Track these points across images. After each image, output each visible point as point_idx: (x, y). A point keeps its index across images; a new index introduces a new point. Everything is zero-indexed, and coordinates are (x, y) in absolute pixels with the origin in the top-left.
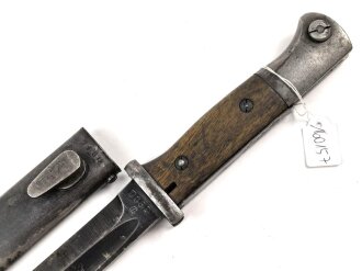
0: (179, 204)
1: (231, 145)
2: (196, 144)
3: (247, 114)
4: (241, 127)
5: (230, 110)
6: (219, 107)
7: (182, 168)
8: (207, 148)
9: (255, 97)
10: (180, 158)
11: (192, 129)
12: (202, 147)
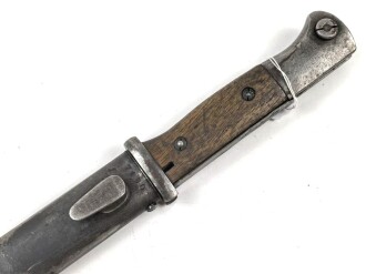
0: (175, 184)
1: (230, 130)
2: (196, 127)
3: (249, 103)
4: (242, 115)
5: (232, 97)
6: (222, 93)
7: (180, 149)
8: (206, 131)
9: (257, 87)
10: (180, 139)
11: (194, 112)
12: (202, 130)
